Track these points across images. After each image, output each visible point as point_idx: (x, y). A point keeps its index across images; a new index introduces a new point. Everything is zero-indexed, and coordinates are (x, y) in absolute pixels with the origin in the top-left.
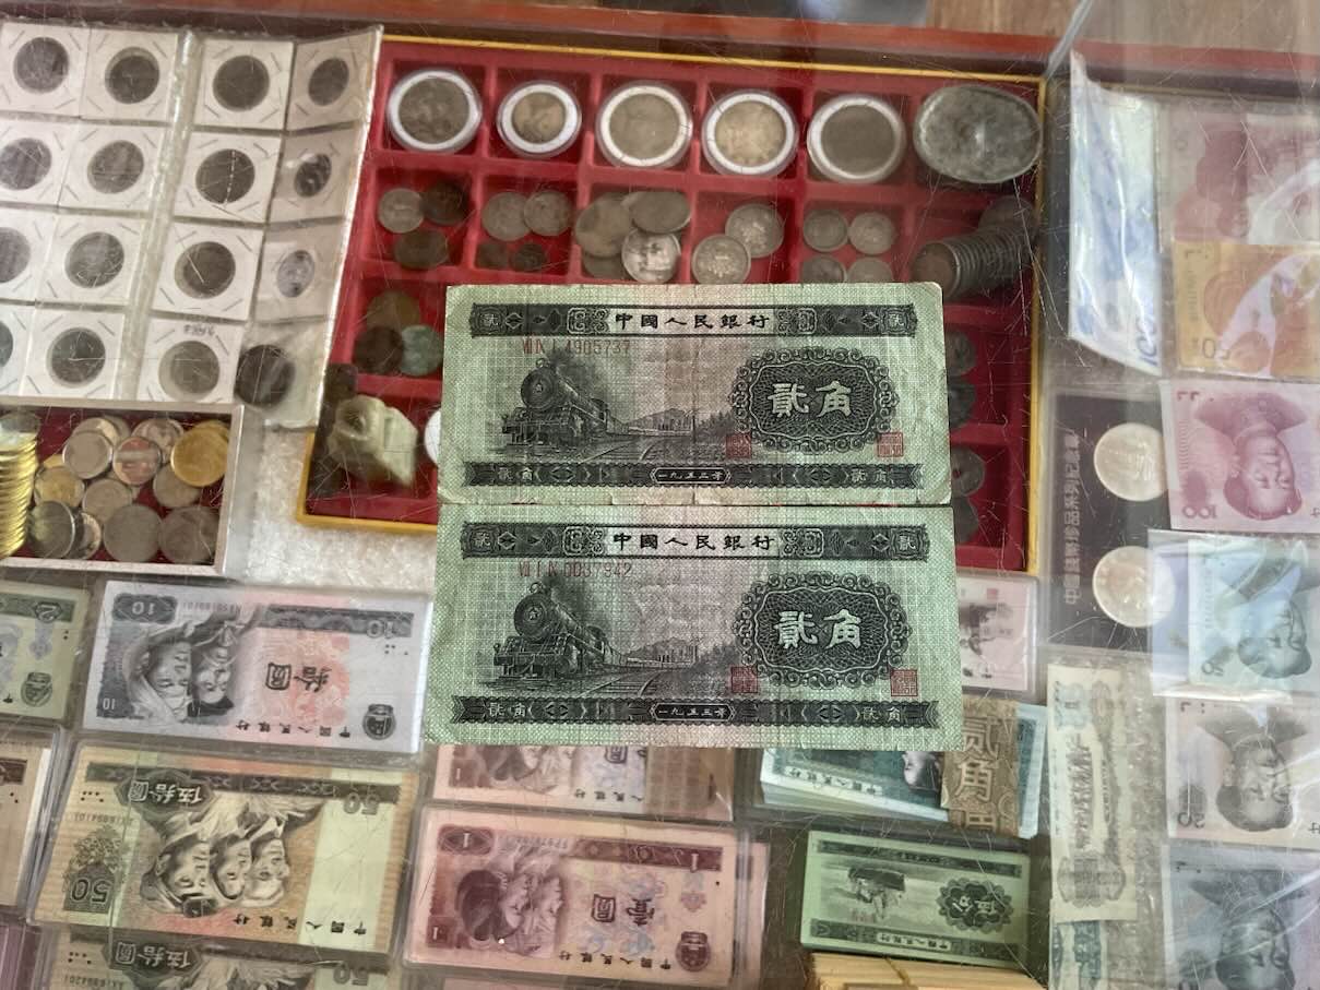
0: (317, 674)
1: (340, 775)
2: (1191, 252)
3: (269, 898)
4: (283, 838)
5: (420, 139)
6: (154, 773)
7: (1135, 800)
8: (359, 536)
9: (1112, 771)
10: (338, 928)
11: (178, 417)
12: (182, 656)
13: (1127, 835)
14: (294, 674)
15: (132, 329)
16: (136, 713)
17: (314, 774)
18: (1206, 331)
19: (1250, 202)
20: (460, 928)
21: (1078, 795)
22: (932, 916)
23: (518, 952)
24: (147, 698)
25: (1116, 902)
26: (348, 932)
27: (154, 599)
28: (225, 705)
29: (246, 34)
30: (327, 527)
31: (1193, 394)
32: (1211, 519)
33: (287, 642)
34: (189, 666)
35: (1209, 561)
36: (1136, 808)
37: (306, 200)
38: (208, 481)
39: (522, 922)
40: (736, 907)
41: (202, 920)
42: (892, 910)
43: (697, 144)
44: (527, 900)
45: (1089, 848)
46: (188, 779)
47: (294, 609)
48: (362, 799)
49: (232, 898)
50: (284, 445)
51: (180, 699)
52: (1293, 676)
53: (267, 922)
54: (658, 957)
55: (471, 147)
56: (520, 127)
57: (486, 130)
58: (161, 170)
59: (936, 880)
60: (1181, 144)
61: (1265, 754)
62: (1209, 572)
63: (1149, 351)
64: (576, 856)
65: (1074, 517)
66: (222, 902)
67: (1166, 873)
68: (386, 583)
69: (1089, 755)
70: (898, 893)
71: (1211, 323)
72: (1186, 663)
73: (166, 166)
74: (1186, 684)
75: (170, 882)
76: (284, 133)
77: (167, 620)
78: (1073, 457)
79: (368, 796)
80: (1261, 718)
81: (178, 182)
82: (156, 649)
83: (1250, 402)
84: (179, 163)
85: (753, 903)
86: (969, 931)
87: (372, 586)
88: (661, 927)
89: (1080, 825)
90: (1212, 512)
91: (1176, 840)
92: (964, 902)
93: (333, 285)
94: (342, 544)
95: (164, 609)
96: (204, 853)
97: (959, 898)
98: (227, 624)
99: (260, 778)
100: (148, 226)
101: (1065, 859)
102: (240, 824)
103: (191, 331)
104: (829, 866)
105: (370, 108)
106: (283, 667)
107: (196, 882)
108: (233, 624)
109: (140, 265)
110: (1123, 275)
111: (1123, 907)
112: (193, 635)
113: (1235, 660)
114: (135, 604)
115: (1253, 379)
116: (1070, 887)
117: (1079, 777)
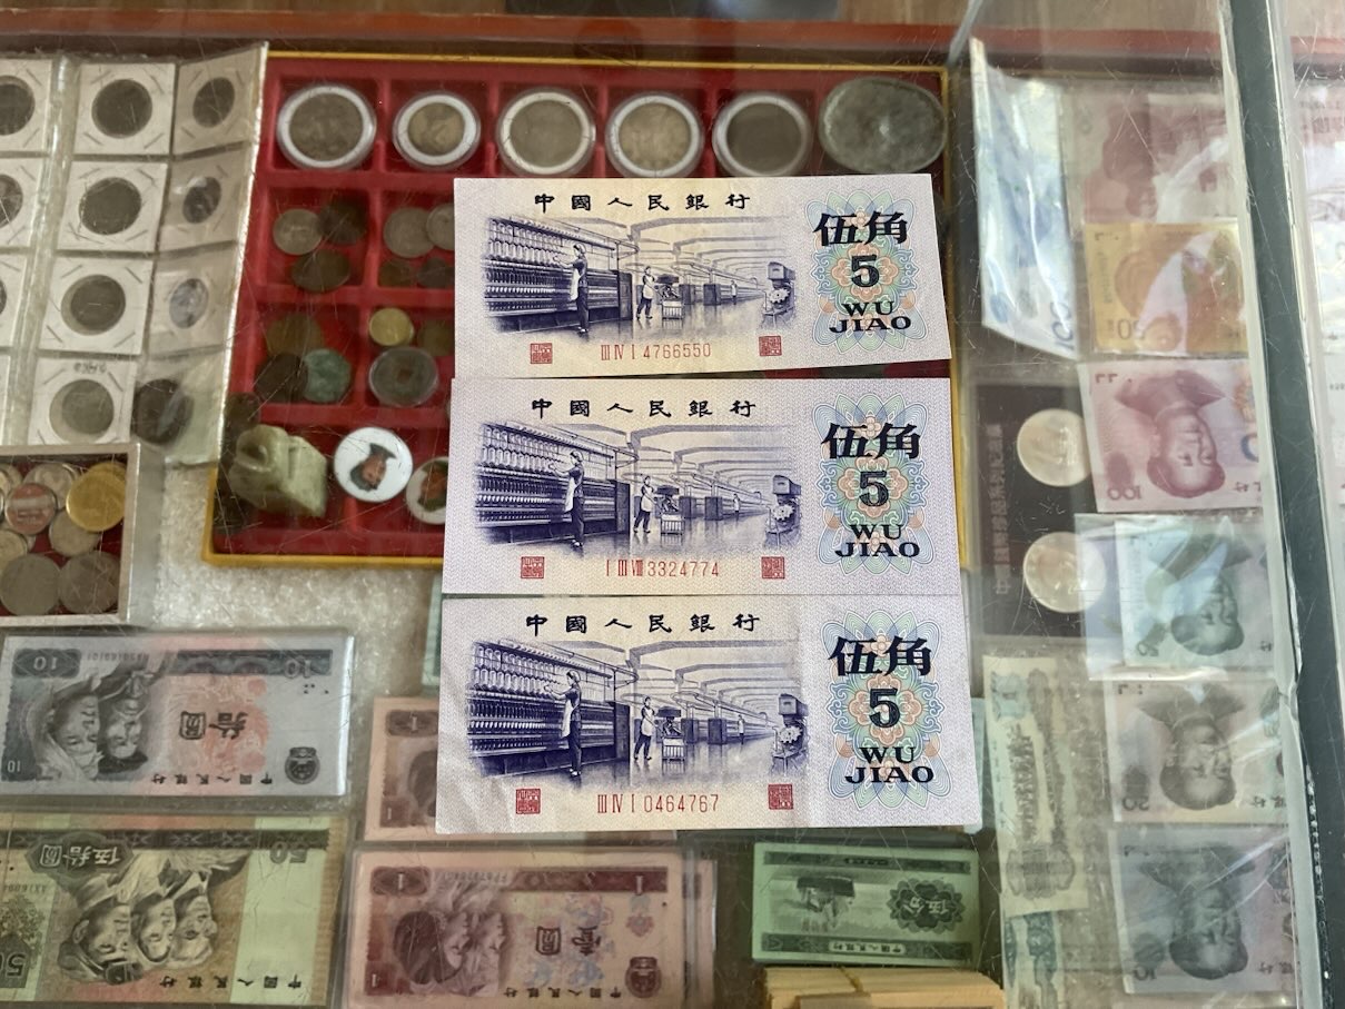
0: (234, 719)
1: (265, 824)
2: (1102, 234)
3: (197, 958)
4: (210, 892)
5: (313, 157)
6: (68, 836)
7: (1079, 787)
8: (271, 573)
9: (1055, 761)
10: (271, 983)
11: (69, 459)
12: (89, 711)
13: (1073, 824)
14: (209, 721)
15: (18, 369)
16: (44, 774)
17: (237, 824)
18: (1120, 312)
19: (1157, 181)
20: (399, 973)
21: (1021, 785)
22: (883, 920)
23: (462, 993)
24: (55, 757)
25: (1066, 892)
26: (282, 986)
27: (57, 653)
28: (138, 759)
29: (124, 57)
30: (239, 565)
31: (1112, 376)
32: (1136, 500)
33: (201, 688)
34: (97, 721)
35: (1136, 541)
36: (1081, 795)
37: (198, 226)
38: (106, 527)
39: (464, 961)
40: (685, 927)
41: (125, 987)
42: (842, 918)
43: (601, 149)
44: (468, 939)
45: (1036, 839)
46: (104, 839)
47: (204, 653)
48: (289, 847)
49: (156, 960)
50: (186, 483)
51: (91, 755)
52: (1227, 652)
53: (196, 983)
54: (607, 986)
55: (367, 162)
56: (418, 141)
57: (382, 144)
58: (41, 203)
59: (886, 883)
60: (1085, 127)
61: (1204, 731)
62: (1137, 553)
63: (1066, 336)
64: (518, 889)
65: (1000, 507)
66: (147, 965)
67: (1115, 861)
68: (303, 620)
69: (1031, 745)
70: (848, 899)
71: (1126, 305)
72: (1120, 647)
73: (47, 199)
74: (1122, 666)
75: (91, 949)
76: (171, 158)
77: (72, 673)
78: (996, 446)
79: (297, 844)
80: (1198, 694)
81: (61, 214)
82: (62, 705)
83: (1167, 380)
84: (60, 195)
85: (703, 924)
86: (922, 931)
87: (288, 624)
88: (607, 956)
89: (1026, 816)
90: (1137, 493)
91: (1122, 825)
92: (915, 904)
93: (229, 312)
94: (253, 582)
95: (69, 662)
96: (124, 916)
97: (910, 899)
98: (134, 674)
99: (180, 833)
100: (30, 264)
101: (1012, 852)
102: (161, 883)
103: (82, 368)
104: (776, 877)
105: (258, 127)
106: (197, 715)
107: (118, 946)
108: (142, 673)
109: (23, 303)
110: (1035, 262)
111: (1074, 896)
112: (101, 686)
113: (1169, 638)
114: (37, 660)
115: (1170, 358)
116: (1019, 880)
117: (1021, 768)
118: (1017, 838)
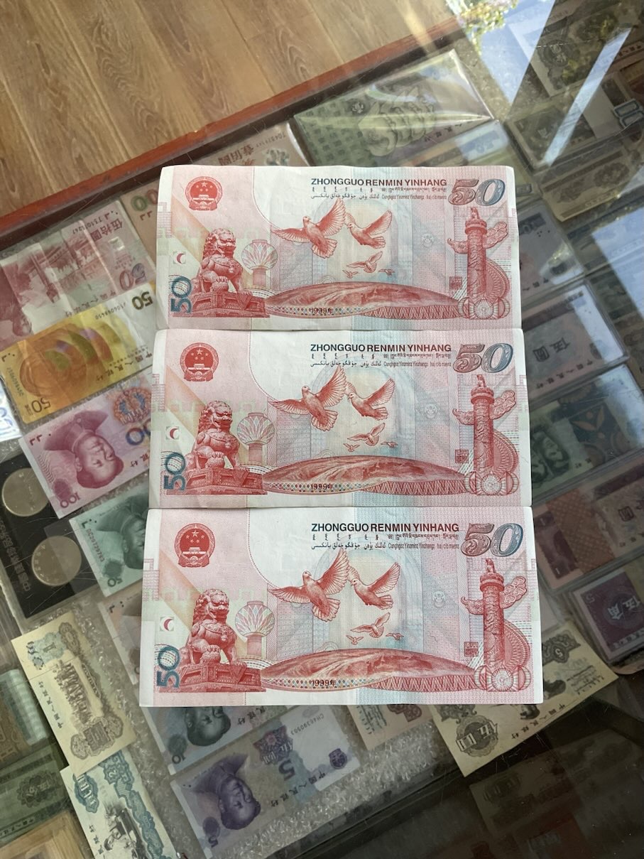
2: (5, 356)
9: (92, 671)
18: (30, 397)
21: (72, 694)
25: (121, 737)
31: (38, 437)
32: (78, 502)
35: (86, 525)
45: (92, 719)
59: (12, 788)
65: (8, 542)
69: (73, 667)
71: (30, 391)
83: (71, 424)
86: (41, 804)
89: (81, 710)
90: (77, 497)
97: (29, 790)
101: (75, 736)
116: (84, 749)
117: (70, 684)
118: (77, 726)
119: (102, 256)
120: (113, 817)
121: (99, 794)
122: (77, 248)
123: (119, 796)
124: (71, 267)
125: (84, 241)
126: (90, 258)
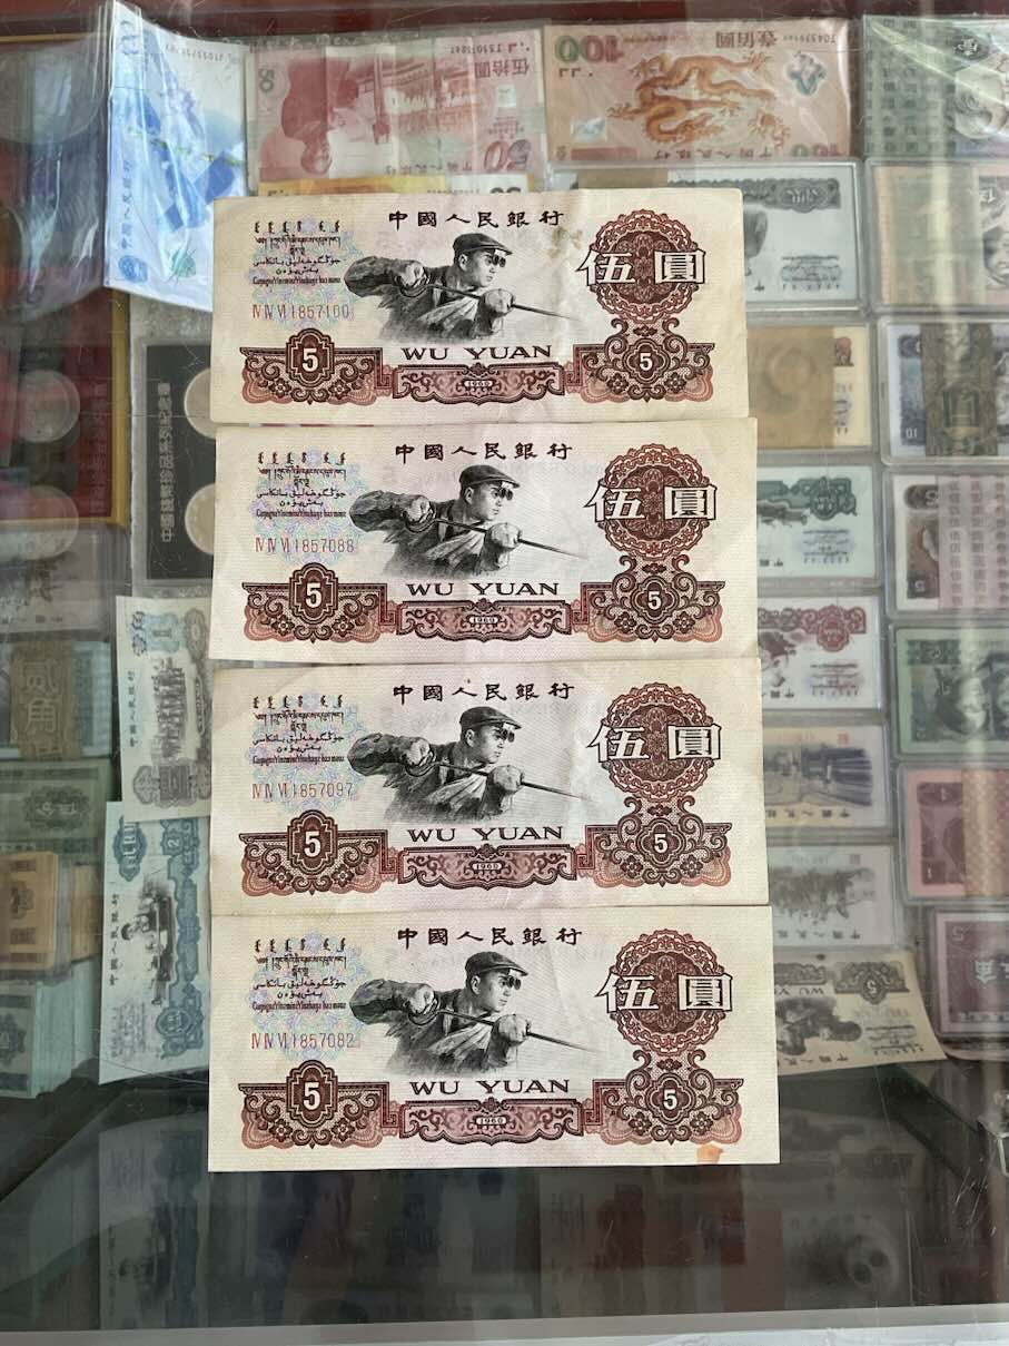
2: (275, 192)
9: (205, 687)
19: (330, 136)
21: (165, 711)
45: (178, 756)
59: (21, 792)
65: (167, 462)
69: (182, 675)
78: (164, 404)
89: (169, 737)
92: (48, 807)
97: (42, 804)
117: (169, 696)
118: (154, 756)
119: (477, 105)
120: (149, 901)
121: (145, 859)
122: (446, 78)
123: (169, 878)
124: (426, 101)
125: (462, 70)
126: (458, 101)
